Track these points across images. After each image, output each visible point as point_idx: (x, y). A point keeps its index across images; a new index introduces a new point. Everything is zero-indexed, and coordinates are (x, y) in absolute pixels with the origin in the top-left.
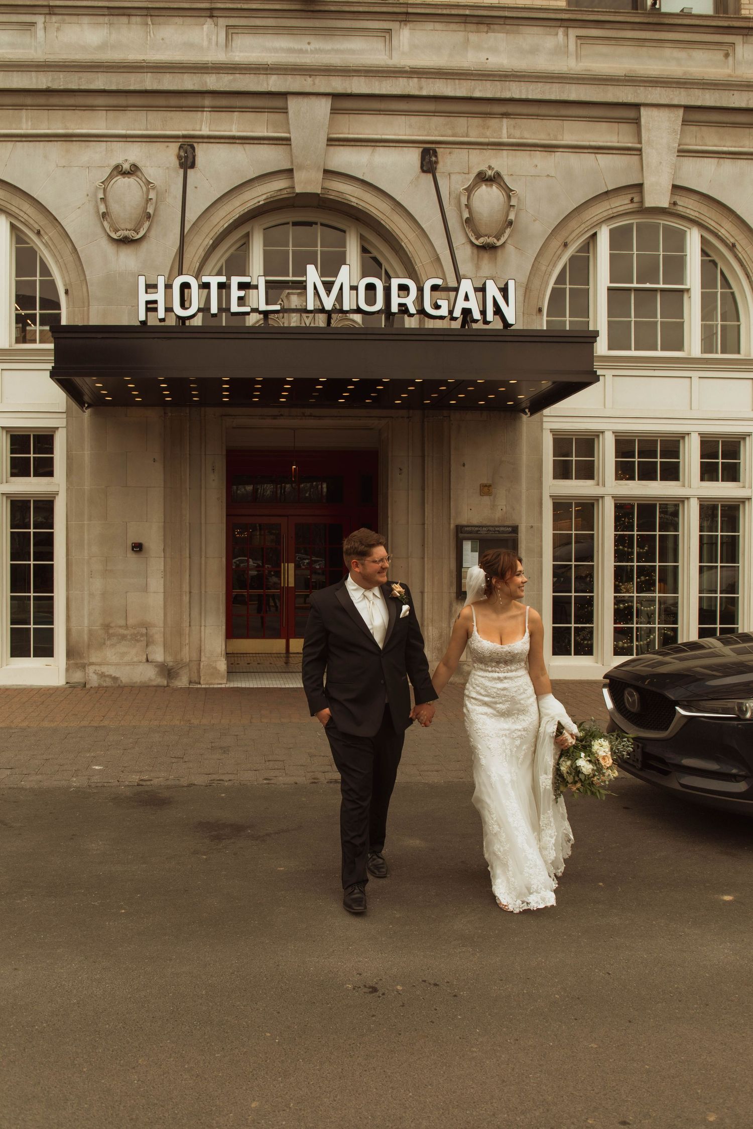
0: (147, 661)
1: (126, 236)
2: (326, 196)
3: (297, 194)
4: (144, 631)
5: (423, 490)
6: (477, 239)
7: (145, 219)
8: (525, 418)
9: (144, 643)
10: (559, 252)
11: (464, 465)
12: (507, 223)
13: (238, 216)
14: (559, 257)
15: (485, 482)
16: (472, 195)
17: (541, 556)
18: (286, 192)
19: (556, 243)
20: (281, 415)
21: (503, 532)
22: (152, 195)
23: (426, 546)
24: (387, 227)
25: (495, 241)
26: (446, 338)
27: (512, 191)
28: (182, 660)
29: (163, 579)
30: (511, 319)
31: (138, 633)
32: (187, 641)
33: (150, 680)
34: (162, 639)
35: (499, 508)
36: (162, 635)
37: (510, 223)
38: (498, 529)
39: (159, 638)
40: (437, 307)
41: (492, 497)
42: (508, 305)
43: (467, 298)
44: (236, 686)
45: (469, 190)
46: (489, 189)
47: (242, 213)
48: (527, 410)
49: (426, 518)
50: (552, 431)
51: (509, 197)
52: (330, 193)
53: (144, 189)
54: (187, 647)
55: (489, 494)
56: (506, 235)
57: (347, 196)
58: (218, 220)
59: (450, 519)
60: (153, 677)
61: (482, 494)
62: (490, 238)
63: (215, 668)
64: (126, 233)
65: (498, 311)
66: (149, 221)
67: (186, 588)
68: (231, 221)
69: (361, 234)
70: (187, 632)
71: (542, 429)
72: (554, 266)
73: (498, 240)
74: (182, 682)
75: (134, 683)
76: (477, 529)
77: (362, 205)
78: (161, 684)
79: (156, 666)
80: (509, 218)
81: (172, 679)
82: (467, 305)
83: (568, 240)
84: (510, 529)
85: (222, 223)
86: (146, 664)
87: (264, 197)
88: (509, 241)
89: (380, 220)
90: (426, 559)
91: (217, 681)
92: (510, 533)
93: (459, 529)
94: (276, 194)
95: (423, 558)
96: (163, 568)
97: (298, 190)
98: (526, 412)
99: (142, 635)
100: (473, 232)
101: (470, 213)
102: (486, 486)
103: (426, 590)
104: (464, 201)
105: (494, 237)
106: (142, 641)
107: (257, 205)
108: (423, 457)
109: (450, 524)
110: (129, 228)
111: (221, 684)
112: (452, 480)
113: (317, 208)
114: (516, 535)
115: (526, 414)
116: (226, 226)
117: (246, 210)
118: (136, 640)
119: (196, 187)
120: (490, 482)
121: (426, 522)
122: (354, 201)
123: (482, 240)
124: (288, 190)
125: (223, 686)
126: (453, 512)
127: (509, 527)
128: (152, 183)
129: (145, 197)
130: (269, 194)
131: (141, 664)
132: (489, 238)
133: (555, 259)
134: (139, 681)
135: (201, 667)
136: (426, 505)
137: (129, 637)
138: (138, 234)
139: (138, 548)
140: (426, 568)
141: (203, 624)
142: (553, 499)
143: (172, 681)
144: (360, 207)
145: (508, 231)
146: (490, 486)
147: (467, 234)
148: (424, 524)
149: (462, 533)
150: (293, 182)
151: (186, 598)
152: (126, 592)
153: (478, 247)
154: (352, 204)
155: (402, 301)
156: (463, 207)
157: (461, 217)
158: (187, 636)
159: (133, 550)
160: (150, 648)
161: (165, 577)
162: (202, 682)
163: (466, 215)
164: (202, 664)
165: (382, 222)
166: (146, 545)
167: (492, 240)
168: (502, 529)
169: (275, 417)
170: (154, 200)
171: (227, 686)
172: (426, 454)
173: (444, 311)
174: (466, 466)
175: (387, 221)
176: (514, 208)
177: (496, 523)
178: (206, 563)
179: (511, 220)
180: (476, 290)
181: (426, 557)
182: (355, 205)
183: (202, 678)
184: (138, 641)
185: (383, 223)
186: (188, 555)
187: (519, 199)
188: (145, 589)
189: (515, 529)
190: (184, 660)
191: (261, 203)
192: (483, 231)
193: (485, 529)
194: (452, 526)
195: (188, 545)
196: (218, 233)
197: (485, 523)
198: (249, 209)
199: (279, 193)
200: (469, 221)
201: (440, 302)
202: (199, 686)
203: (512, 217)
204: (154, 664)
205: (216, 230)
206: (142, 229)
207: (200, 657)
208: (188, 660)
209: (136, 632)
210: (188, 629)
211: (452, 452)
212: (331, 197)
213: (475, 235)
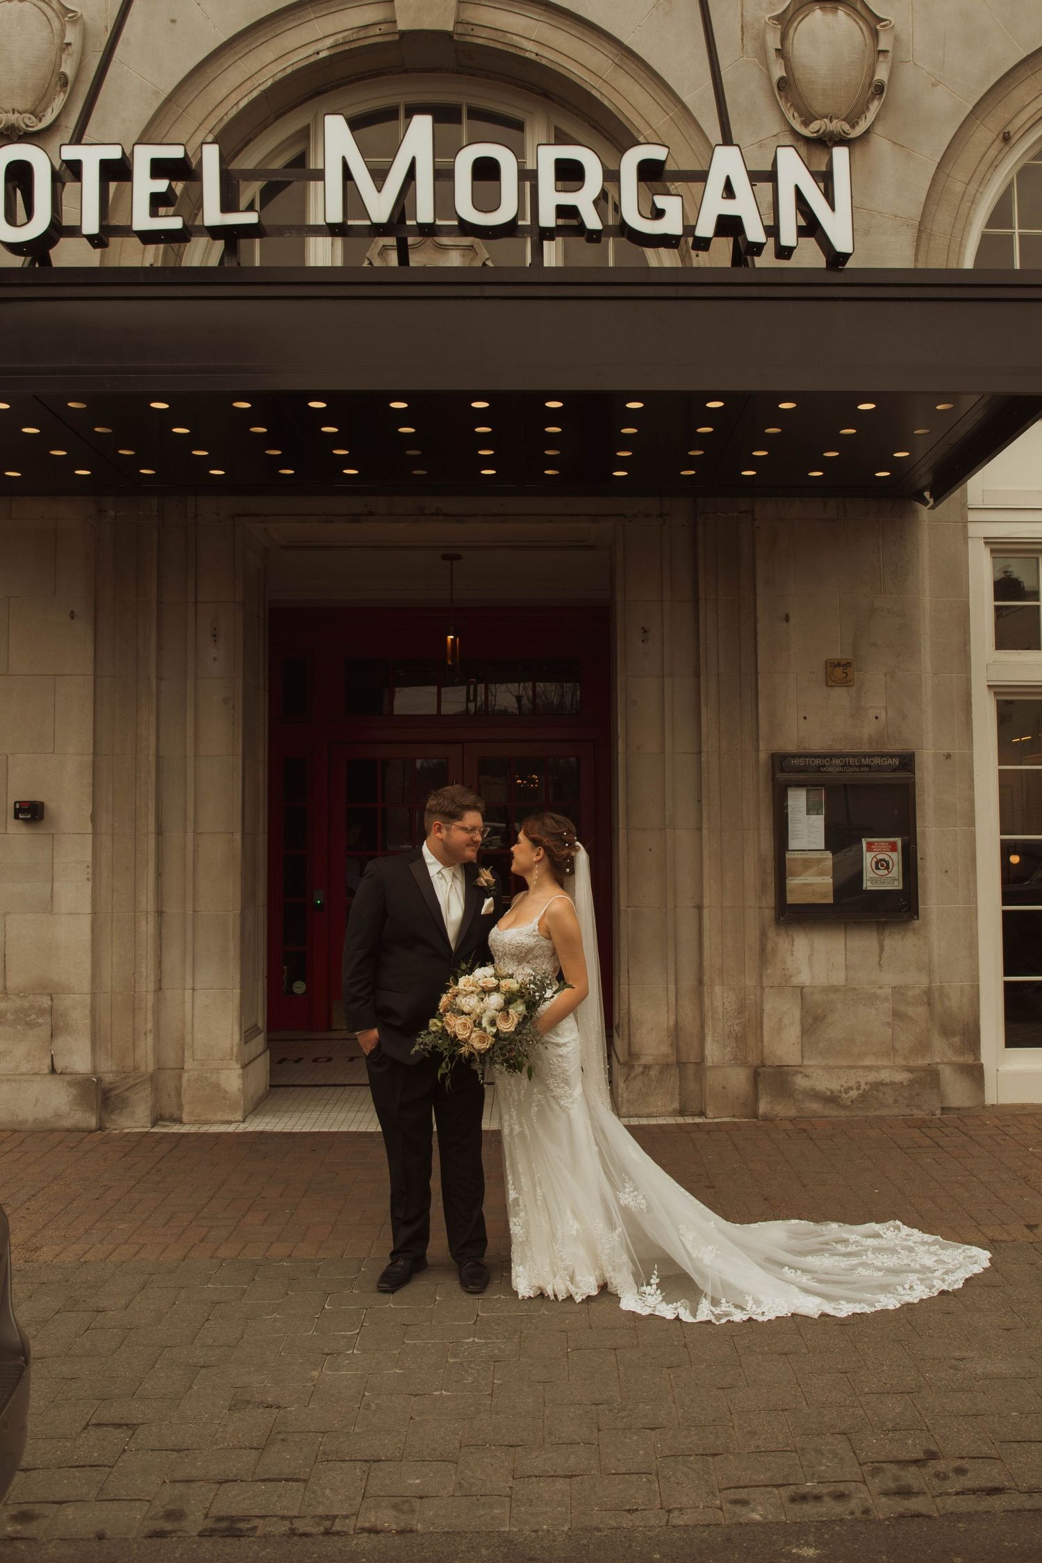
0: (53, 1070)
1: (13, 125)
2: (468, 39)
3: (403, 34)
4: (46, 1002)
5: (698, 675)
6: (806, 124)
7: (58, 88)
8: (924, 512)
9: (45, 1031)
10: (992, 153)
11: (787, 619)
12: (872, 89)
13: (269, 83)
14: (994, 166)
15: (836, 655)
16: (791, 31)
17: (971, 822)
18: (378, 32)
19: (984, 135)
20: (371, 514)
21: (880, 769)
22: (72, 36)
23: (704, 801)
24: (606, 103)
25: (846, 127)
26: (683, 291)
27: (880, 20)
28: (136, 1068)
29: (90, 884)
30: (842, 243)
31: (31, 1007)
32: (150, 1025)
33: (58, 1116)
34: (88, 1021)
35: (872, 714)
36: (87, 1012)
37: (879, 89)
38: (864, 761)
39: (80, 1017)
40: (658, 214)
41: (853, 690)
42: (833, 208)
43: (729, 192)
44: (260, 1128)
45: (785, 21)
46: (829, 17)
47: (280, 76)
48: (927, 494)
49: (703, 739)
50: (988, 541)
51: (875, 35)
52: (478, 31)
53: (56, 24)
54: (150, 1039)
55: (846, 682)
56: (870, 116)
57: (514, 37)
58: (225, 92)
59: (758, 740)
60: (65, 1109)
61: (830, 683)
62: (835, 121)
63: (217, 1086)
64: (13, 118)
65: (811, 227)
66: (65, 93)
67: (147, 901)
68: (255, 94)
69: (556, 128)
70: (150, 1003)
71: (966, 538)
72: (984, 182)
73: (853, 127)
74: (135, 1120)
75: (21, 1123)
76: (818, 761)
77: (548, 57)
78: (83, 1125)
79: (70, 1084)
80: (876, 78)
81: (112, 1112)
82: (729, 208)
83: (1012, 128)
84: (896, 762)
85: (234, 98)
86: (49, 1077)
87: (329, 42)
88: (879, 129)
89: (588, 88)
90: (705, 832)
91: (220, 1116)
92: (895, 770)
93: (780, 762)
94: (355, 37)
95: (700, 829)
96: (89, 859)
97: (402, 25)
98: (924, 498)
99: (41, 1012)
100: (797, 110)
101: (788, 67)
102: (839, 665)
103: (706, 902)
104: (773, 41)
105: (844, 120)
106: (40, 1025)
107: (313, 59)
108: (696, 601)
109: (757, 751)
110: (20, 107)
111: (230, 1122)
112: (759, 653)
113: (459, 73)
114: (909, 774)
115: (925, 502)
116: (243, 104)
117: (289, 71)
118: (27, 1024)
119: (173, 21)
120: (848, 656)
121: (704, 748)
122: (531, 50)
123: (815, 126)
124: (382, 27)
125: (230, 1129)
126: (763, 723)
127: (892, 756)
128: (73, 11)
129: (57, 41)
130: (340, 36)
131: (38, 1078)
132: (831, 121)
133: (983, 168)
134: (31, 1119)
135: (185, 1083)
136: (704, 709)
137: (10, 1017)
138: (40, 121)
139: (31, 812)
140: (705, 852)
141: (189, 984)
142: (996, 694)
143: (113, 1117)
144: (544, 62)
145: (875, 106)
146: (848, 664)
147: (783, 115)
148: (699, 752)
149: (782, 771)
150: (393, 9)
151: (147, 927)
152: (5, 914)
153: (808, 141)
154: (527, 55)
155: (567, 199)
156: (772, 54)
157: (769, 78)
158: (150, 1014)
159: (16, 817)
160: (59, 1042)
161: (95, 878)
162: (185, 1118)
163: (778, 72)
164: (185, 1076)
165: (594, 92)
166: (51, 806)
167: (837, 126)
168: (877, 761)
169: (355, 518)
170: (76, 47)
171: (242, 1128)
172: (702, 595)
173: (672, 225)
174: (792, 621)
175: (606, 90)
176: (885, 57)
177: (866, 749)
178: (196, 846)
179: (881, 82)
180: (755, 177)
181: (705, 826)
182: (533, 57)
183: (187, 1109)
184: (30, 1025)
185: (598, 95)
186: (152, 828)
187: (897, 39)
188: (48, 906)
189: (907, 762)
190: (143, 1069)
191: (322, 55)
192: (818, 106)
193: (837, 762)
194: (763, 756)
195: (152, 804)
196: (226, 120)
197: (838, 747)
198: (295, 67)
199: (362, 34)
200: (785, 86)
201: (661, 201)
202: (175, 1129)
203: (882, 74)
204: (68, 1078)
205: (220, 112)
206: (50, 110)
207: (183, 1062)
208: (151, 1068)
209: (26, 1005)
210: (150, 997)
211: (760, 590)
212: (480, 41)
213: (801, 116)
